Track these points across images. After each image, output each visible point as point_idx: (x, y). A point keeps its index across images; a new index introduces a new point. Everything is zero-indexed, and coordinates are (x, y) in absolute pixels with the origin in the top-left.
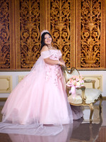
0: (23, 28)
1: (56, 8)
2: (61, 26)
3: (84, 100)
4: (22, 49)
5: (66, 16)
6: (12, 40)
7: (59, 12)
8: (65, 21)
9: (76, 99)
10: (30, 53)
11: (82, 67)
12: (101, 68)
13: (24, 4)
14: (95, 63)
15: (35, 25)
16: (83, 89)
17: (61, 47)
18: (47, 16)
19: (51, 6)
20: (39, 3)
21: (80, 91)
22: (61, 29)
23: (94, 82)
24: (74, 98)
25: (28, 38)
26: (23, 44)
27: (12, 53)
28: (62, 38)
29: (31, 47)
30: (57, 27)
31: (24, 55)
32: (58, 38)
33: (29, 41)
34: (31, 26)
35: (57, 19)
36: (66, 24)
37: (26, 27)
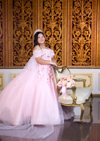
0: (16, 27)
1: (48, 7)
2: (53, 25)
3: (74, 101)
4: (14, 47)
5: (58, 15)
6: (5, 38)
7: (51, 11)
8: (57, 20)
9: (67, 100)
10: (22, 51)
11: (73, 65)
12: (91, 66)
13: (17, 3)
14: (86, 61)
15: (28, 23)
16: (74, 89)
17: (53, 45)
18: (39, 15)
19: (44, 5)
20: (31, 2)
21: (71, 91)
22: (53, 28)
23: (84, 81)
24: (64, 98)
25: (20, 36)
26: (16, 42)
27: (5, 51)
28: (54, 36)
29: (23, 45)
30: (49, 26)
31: (17, 53)
32: (50, 36)
33: (21, 39)
34: (23, 24)
35: (49, 18)
36: (57, 23)
37: (19, 25)
